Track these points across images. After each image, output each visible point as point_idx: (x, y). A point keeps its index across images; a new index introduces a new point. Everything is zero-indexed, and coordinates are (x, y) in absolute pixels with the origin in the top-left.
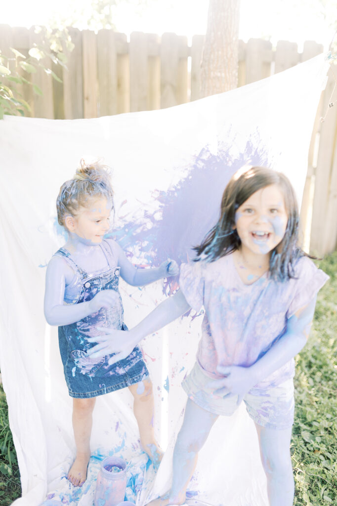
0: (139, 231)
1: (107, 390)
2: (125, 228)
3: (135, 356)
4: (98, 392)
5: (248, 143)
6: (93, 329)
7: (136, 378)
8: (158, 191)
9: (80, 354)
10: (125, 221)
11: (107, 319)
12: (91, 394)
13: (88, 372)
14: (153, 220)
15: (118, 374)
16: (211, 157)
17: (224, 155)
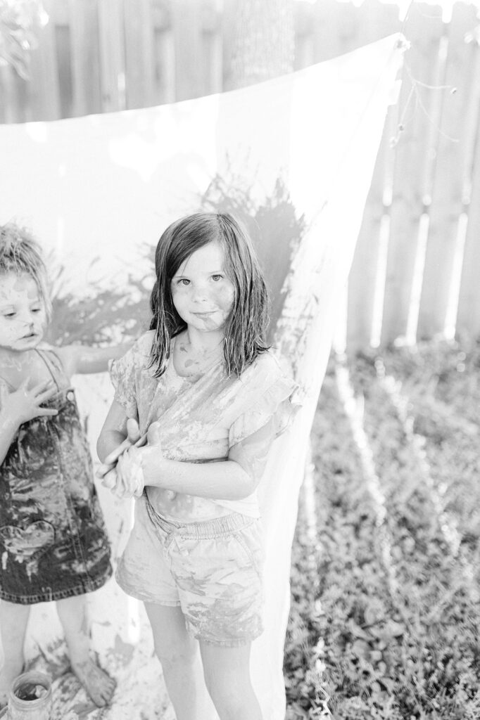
0: (121, 304)
1: (53, 597)
2: (97, 300)
3: (100, 545)
4: (39, 598)
5: (278, 182)
6: (38, 487)
7: (100, 581)
8: (147, 245)
9: (14, 533)
10: (99, 288)
11: (62, 471)
12: (28, 599)
13: (27, 558)
14: (142, 289)
15: (74, 572)
16: (223, 198)
17: (244, 197)
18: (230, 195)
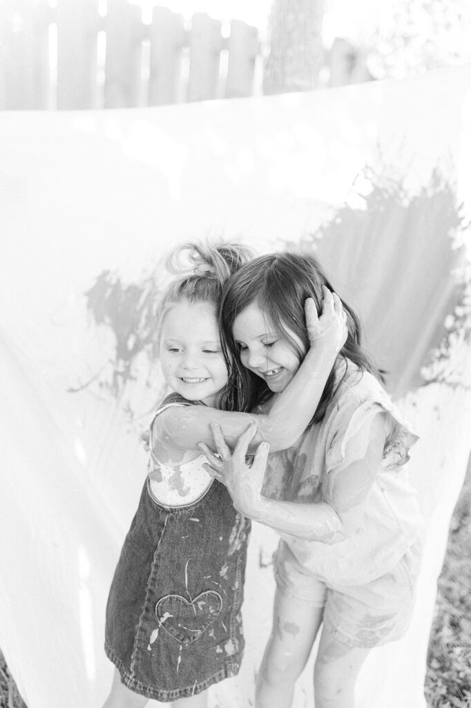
5: (434, 172)
17: (396, 187)
18: (381, 185)
